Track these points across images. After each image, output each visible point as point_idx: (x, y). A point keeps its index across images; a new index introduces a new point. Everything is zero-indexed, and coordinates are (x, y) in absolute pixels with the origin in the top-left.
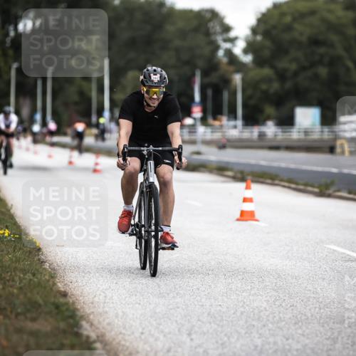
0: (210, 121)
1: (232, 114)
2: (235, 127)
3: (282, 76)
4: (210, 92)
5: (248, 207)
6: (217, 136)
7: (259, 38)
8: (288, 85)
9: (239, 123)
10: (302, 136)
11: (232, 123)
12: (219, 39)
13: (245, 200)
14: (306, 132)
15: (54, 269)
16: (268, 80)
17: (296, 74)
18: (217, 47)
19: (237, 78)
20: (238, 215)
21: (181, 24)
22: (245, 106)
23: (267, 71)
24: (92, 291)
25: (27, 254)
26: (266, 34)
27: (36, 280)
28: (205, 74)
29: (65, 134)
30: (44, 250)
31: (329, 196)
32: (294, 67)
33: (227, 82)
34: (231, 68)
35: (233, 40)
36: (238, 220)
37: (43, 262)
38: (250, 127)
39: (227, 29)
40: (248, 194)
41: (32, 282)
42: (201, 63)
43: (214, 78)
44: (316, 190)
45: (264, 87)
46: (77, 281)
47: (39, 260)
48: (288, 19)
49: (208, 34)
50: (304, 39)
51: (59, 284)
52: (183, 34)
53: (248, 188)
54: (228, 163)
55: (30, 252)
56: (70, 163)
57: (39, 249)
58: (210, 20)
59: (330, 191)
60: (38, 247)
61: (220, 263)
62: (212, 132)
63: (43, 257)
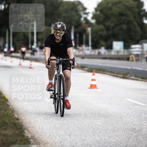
0: (78, 47)
1: (87, 44)
2: (88, 50)
3: (108, 29)
4: (78, 35)
5: (93, 83)
6: (81, 53)
7: (98, 13)
8: (110, 32)
9: (90, 48)
10: (116, 54)
11: (87, 48)
12: (82, 13)
13: (93, 80)
14: (118, 52)
15: (13, 109)
16: (102, 30)
17: (113, 28)
18: (81, 17)
19: (89, 30)
20: (89, 86)
21: (65, 7)
22: (92, 41)
23: (101, 27)
24: (29, 118)
25: (2, 102)
26: (101, 11)
27: (6, 113)
28: (76, 27)
29: (18, 52)
30: (9, 101)
31: (127, 78)
32: (112, 25)
33: (85, 31)
34: (87, 25)
35: (87, 14)
36: (90, 88)
37: (9, 106)
38: (94, 50)
39: (85, 9)
40: (94, 77)
41: (4, 114)
42: (74, 23)
43: (79, 29)
44: (122, 76)
45: (100, 33)
46: (23, 114)
47: (7, 105)
48: (110, 5)
49: (77, 11)
50: (117, 13)
51: (15, 115)
52: (67, 11)
53: (94, 75)
54: (85, 65)
55: (3, 102)
56: (20, 64)
57: (7, 100)
58: (78, 5)
59: (128, 76)
60: (7, 99)
61: (82, 106)
62: (79, 52)
63: (9, 104)
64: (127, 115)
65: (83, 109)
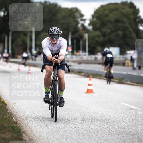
0: (75, 53)
1: (84, 50)
2: (85, 55)
3: (104, 35)
4: (75, 41)
5: (90, 88)
6: (78, 59)
7: (95, 19)
8: (107, 38)
9: (87, 53)
11: (84, 54)
12: (79, 20)
13: (89, 85)
15: (12, 113)
16: (98, 36)
17: (110, 34)
18: (78, 23)
19: (86, 36)
20: (86, 91)
21: (63, 14)
22: (89, 47)
23: (98, 33)
26: (98, 18)
28: (73, 34)
29: (17, 58)
30: (8, 105)
31: (123, 83)
32: (109, 31)
33: (82, 37)
34: (84, 32)
35: (84, 20)
36: (86, 93)
39: (82, 16)
40: (90, 82)
41: (3, 118)
42: (71, 29)
43: (77, 35)
44: (118, 81)
45: (97, 39)
46: (21, 118)
47: (6, 109)
48: (107, 12)
49: (74, 17)
51: (14, 119)
52: (64, 18)
53: (90, 80)
54: (82, 70)
55: (2, 106)
56: (19, 70)
57: (6, 105)
58: (75, 12)
59: (123, 81)
60: (5, 103)
61: (79, 110)
62: (76, 57)
63: (7, 108)
64: (122, 119)
65: (80, 113)
